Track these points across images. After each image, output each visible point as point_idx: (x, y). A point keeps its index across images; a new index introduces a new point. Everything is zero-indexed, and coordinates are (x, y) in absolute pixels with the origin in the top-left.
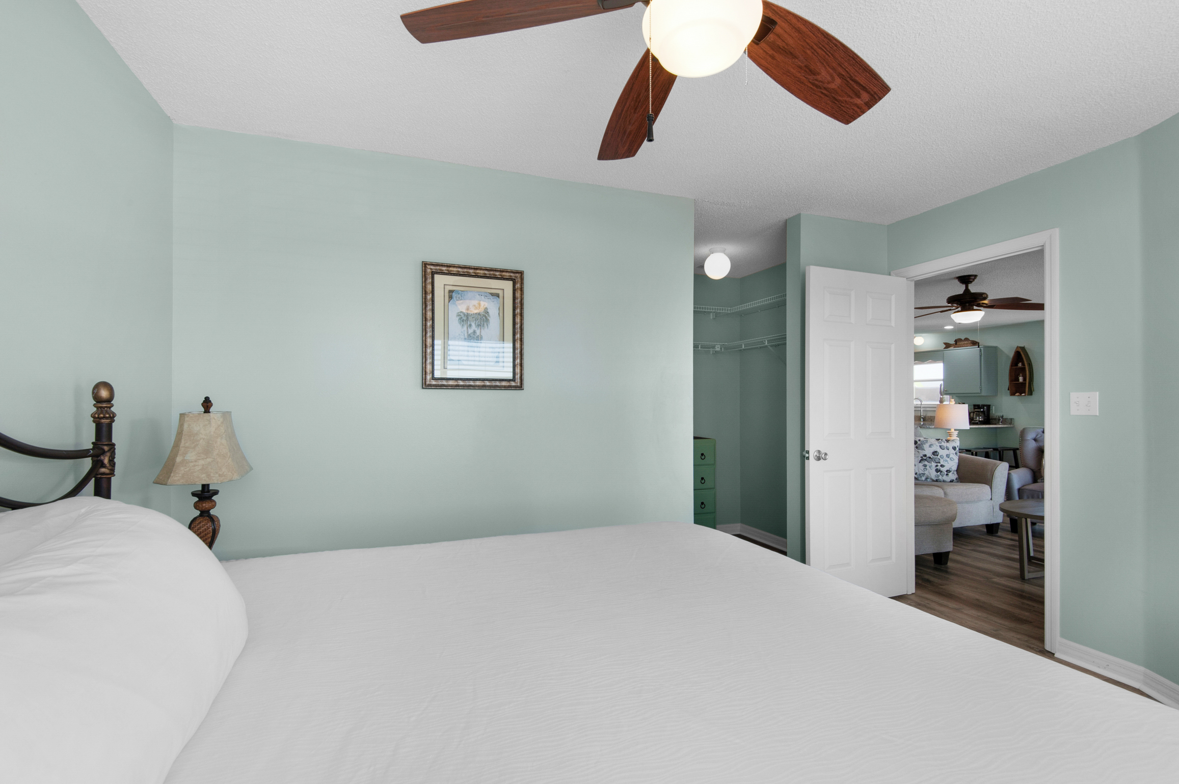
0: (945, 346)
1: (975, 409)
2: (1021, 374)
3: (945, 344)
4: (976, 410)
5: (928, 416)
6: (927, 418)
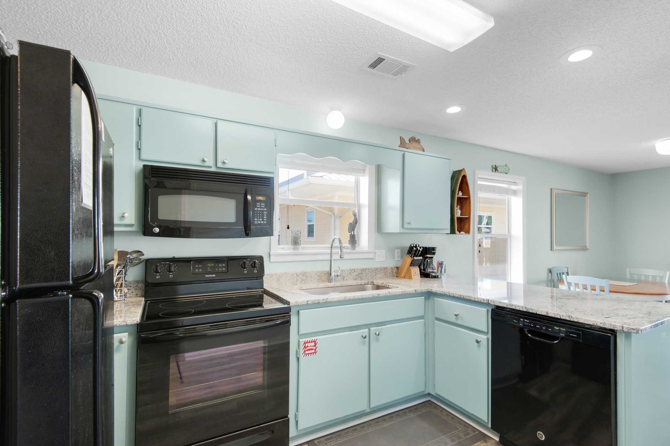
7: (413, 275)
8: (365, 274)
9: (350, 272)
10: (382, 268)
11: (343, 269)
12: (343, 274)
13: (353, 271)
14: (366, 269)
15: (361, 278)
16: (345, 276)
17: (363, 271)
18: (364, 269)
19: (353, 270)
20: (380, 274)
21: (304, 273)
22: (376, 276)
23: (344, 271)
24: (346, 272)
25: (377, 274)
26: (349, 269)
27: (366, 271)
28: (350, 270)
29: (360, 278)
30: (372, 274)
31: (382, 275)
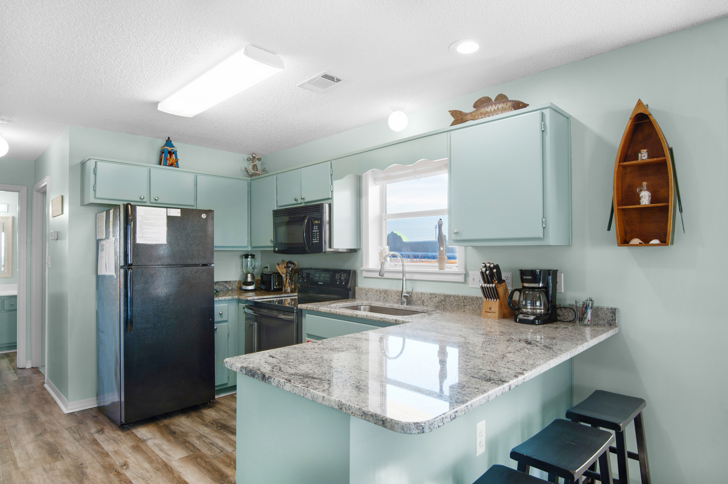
0: (452, 119)
1: (523, 281)
2: (645, 184)
3: (454, 113)
4: (526, 285)
5: (417, 294)
6: (414, 298)
7: (486, 312)
8: (449, 302)
9: (430, 297)
10: (474, 298)
11: (423, 292)
12: (423, 298)
13: (434, 296)
14: (451, 296)
15: (445, 307)
16: (425, 301)
17: (446, 297)
18: (448, 295)
19: (433, 294)
20: (470, 305)
21: (385, 290)
22: (465, 307)
23: (423, 295)
24: (426, 296)
25: (467, 305)
26: (429, 293)
27: (451, 298)
28: (431, 294)
29: (443, 306)
30: (460, 304)
31: (474, 307)
